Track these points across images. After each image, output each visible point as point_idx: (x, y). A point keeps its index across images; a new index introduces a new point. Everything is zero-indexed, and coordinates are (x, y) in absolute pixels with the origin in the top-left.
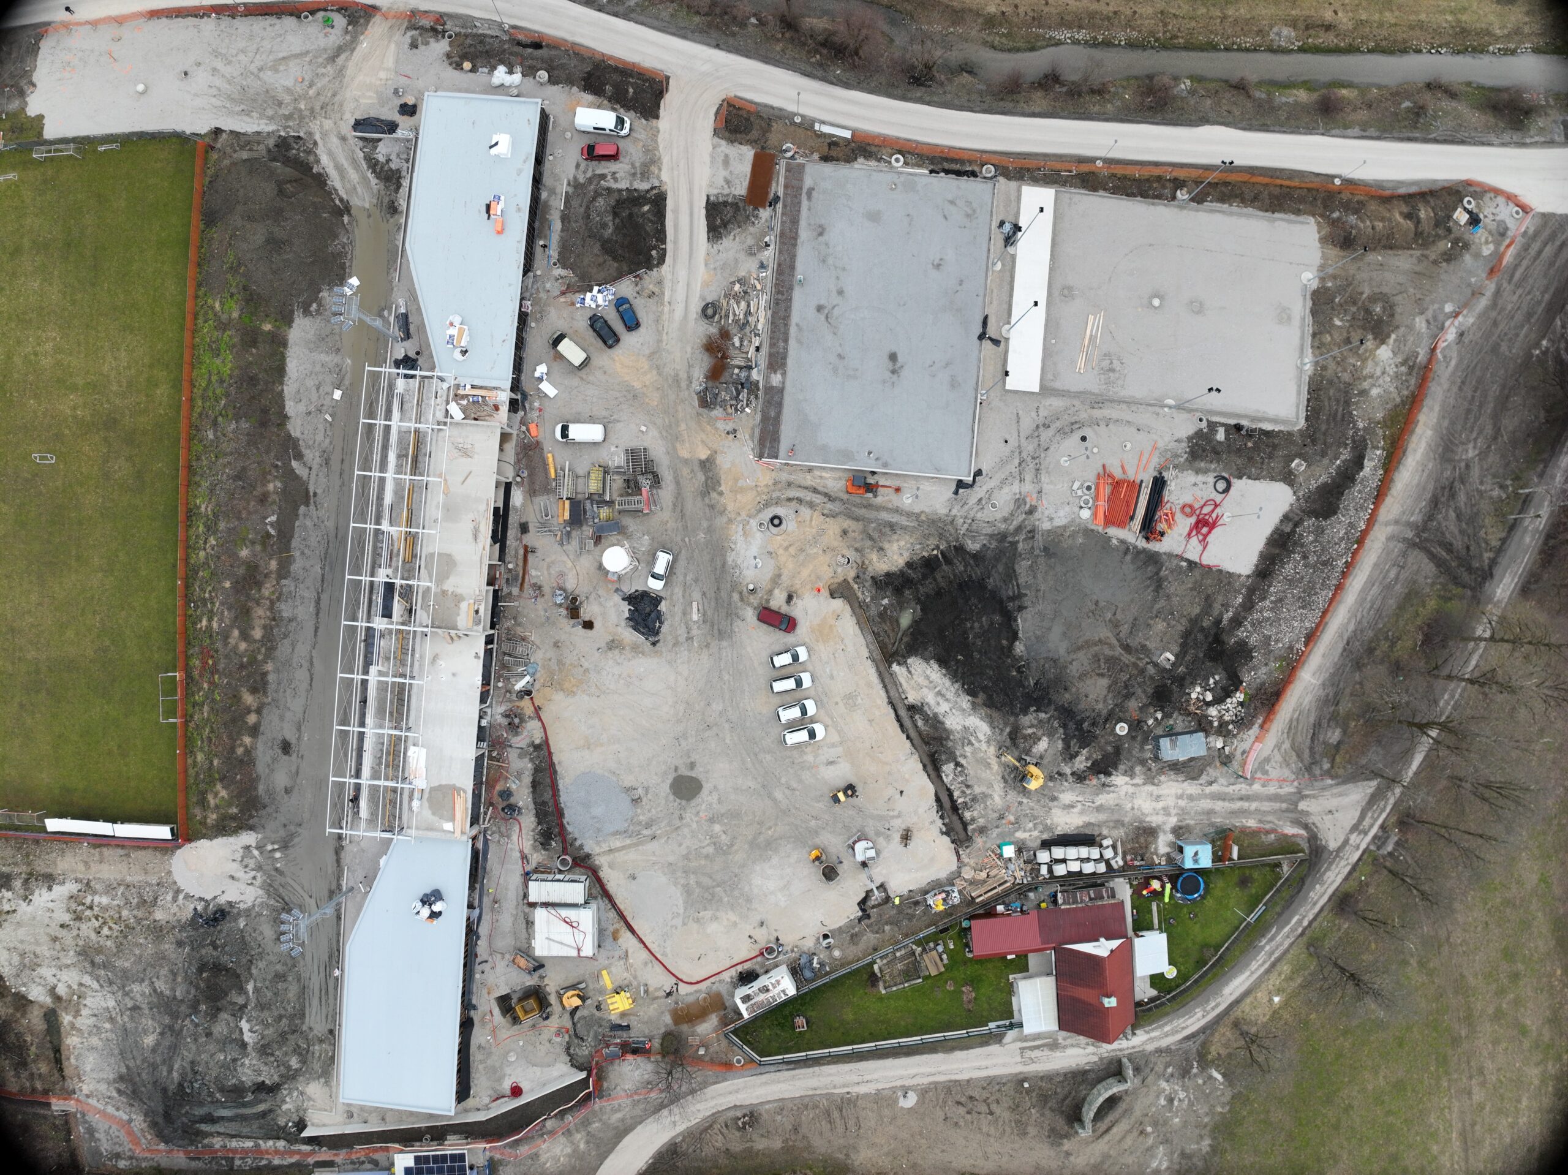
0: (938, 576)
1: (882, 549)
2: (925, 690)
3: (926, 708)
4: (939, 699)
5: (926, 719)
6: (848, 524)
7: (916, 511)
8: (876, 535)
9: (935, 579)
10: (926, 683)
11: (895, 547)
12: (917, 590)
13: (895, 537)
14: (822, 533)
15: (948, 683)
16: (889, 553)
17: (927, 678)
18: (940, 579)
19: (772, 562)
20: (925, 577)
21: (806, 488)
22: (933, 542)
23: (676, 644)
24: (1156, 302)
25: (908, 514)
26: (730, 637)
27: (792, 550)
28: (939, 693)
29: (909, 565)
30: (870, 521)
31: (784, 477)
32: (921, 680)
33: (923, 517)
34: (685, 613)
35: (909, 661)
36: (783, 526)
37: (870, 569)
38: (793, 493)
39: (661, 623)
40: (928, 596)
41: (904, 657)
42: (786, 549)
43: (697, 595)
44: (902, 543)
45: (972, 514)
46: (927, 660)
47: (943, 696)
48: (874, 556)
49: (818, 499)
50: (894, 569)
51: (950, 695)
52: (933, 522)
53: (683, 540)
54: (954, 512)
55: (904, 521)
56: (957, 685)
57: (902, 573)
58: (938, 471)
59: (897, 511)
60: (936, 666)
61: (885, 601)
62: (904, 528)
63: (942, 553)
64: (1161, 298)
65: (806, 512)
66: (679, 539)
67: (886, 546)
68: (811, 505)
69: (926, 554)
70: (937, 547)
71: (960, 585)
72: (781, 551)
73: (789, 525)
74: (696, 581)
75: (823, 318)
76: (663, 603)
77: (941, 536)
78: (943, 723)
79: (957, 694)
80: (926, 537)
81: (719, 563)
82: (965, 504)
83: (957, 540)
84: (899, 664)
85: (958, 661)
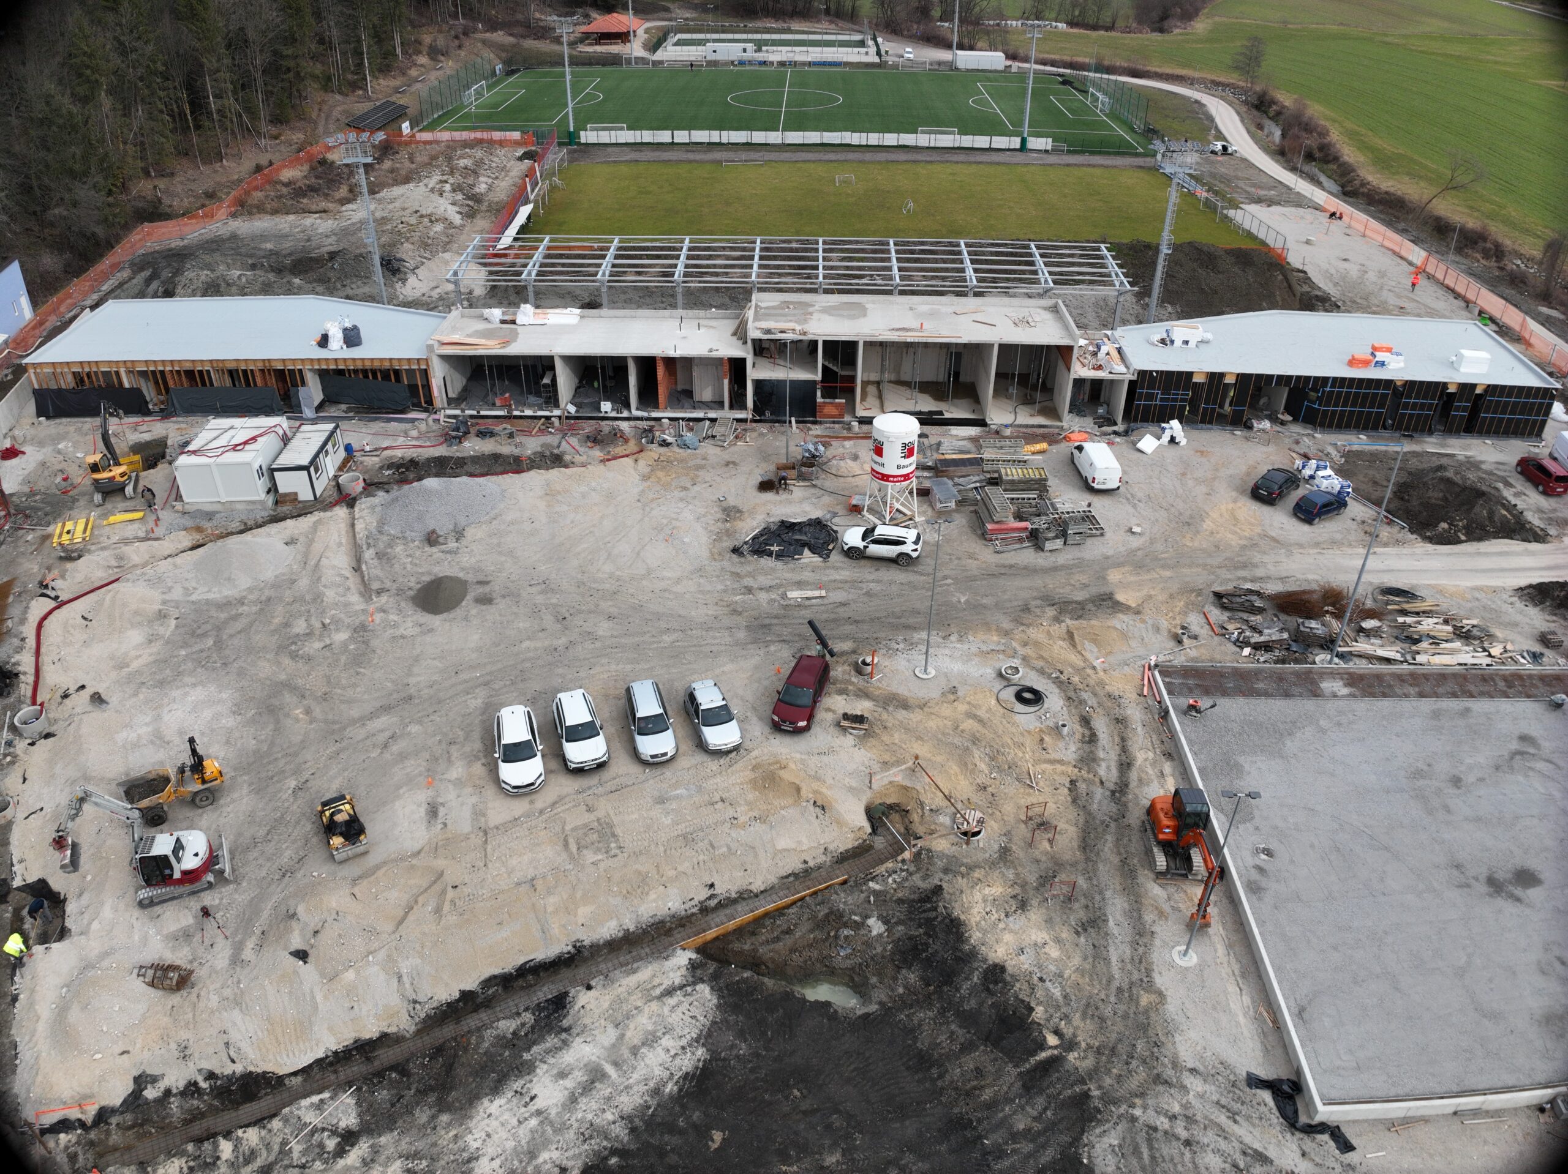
0: (980, 1056)
2: (612, 1034)
3: (551, 1041)
4: (579, 1076)
5: (518, 1043)
7: (1160, 981)
9: (967, 1048)
10: (633, 1035)
11: (1039, 935)
12: (926, 1001)
13: (1066, 934)
15: (629, 1102)
17: (651, 1040)
18: (969, 1062)
20: (968, 1019)
22: (1083, 1030)
25: (1141, 962)
26: (755, 641)
27: (969, 724)
28: (596, 1076)
29: (996, 973)
30: (1090, 874)
31: (1135, 714)
32: (644, 1022)
33: (1145, 999)
34: (800, 585)
35: (704, 990)
36: (1019, 707)
37: (961, 882)
38: (1101, 725)
39: (779, 556)
40: (911, 1032)
41: (715, 978)
42: (971, 715)
43: (839, 596)
44: (1054, 952)
45: (1208, 1137)
46: (706, 1038)
47: (587, 1088)
48: (997, 890)
49: (1108, 770)
51: (588, 1109)
52: (1144, 1028)
53: (945, 577)
54: (1195, 1085)
55: (1118, 951)
56: (620, 1131)
58: (1300, 1014)
59: (1141, 934)
60: (687, 1063)
62: (1098, 953)
63: (1054, 1063)
65: (1069, 750)
66: (947, 572)
68: (1088, 760)
69: (1039, 1013)
70: (1070, 1045)
71: (960, 1124)
74: (868, 594)
75: (1514, 746)
76: (817, 559)
77: (1106, 1052)
78: (496, 1090)
79: (589, 1132)
80: (1090, 1010)
81: (912, 621)
82: (1233, 1116)
83: (1109, 1099)
84: (693, 966)
85: (703, 1132)
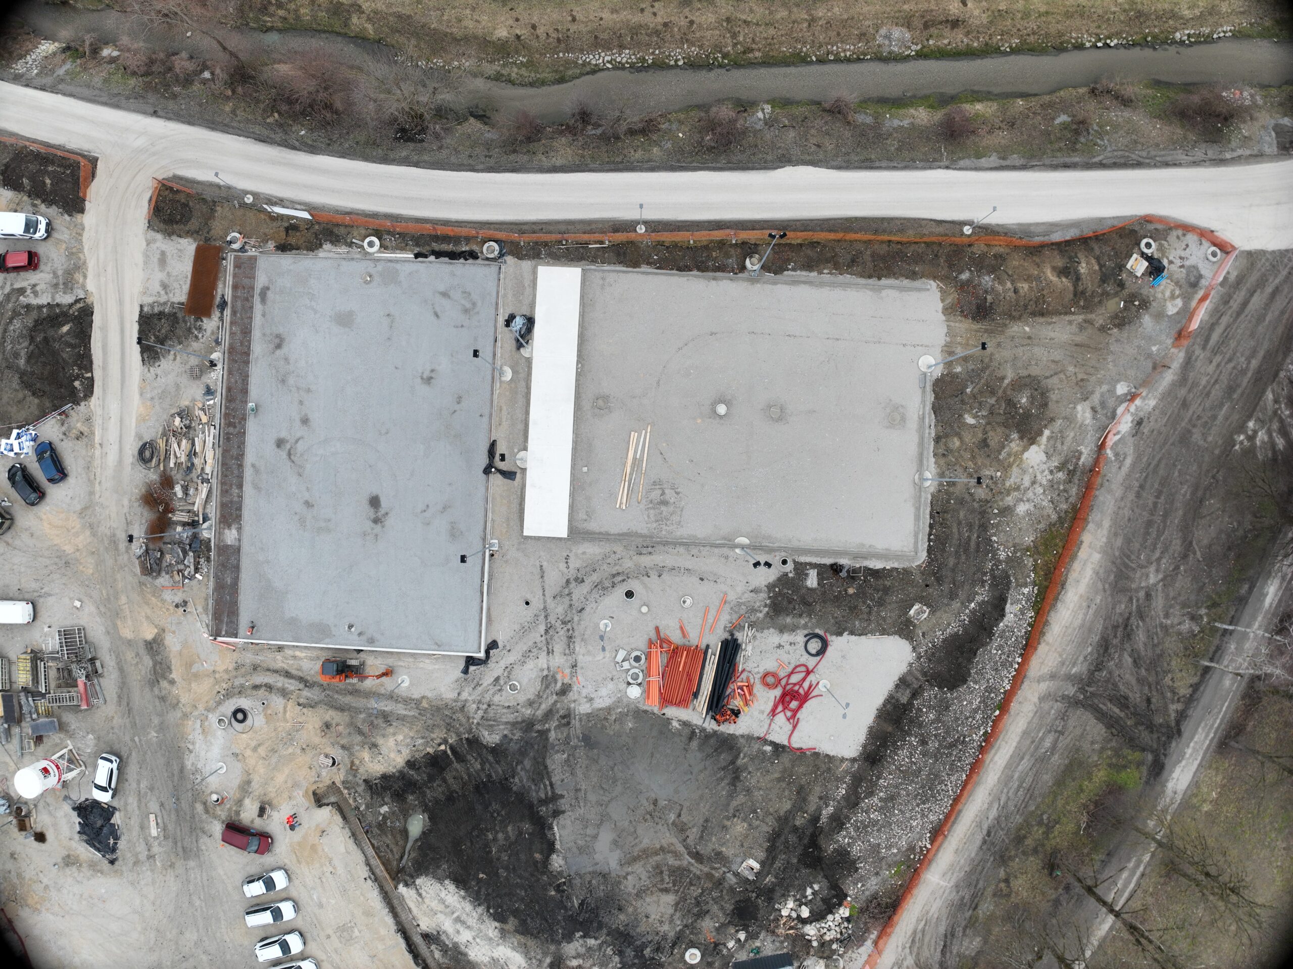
0: (449, 776)
1: (375, 745)
2: (441, 917)
3: (443, 937)
4: (458, 926)
5: (445, 950)
6: (331, 715)
7: (416, 695)
8: (365, 729)
9: (444, 780)
10: (441, 907)
11: (391, 742)
12: (424, 794)
13: (391, 730)
14: (298, 727)
15: (468, 907)
16: (384, 750)
17: (442, 901)
18: (451, 781)
19: (239, 765)
20: (431, 778)
21: (276, 671)
22: (438, 734)
23: (136, 863)
24: (722, 409)
25: (407, 701)
26: (197, 856)
27: (262, 751)
28: (458, 920)
29: (410, 764)
30: (358, 711)
31: (249, 658)
32: (434, 904)
33: (425, 704)
34: (143, 827)
35: (418, 881)
36: (249, 721)
37: (361, 770)
38: (259, 679)
39: (117, 838)
40: (437, 801)
41: (412, 877)
42: (255, 749)
43: (154, 806)
44: (400, 737)
45: (487, 697)
46: (440, 880)
47: (463, 923)
48: (366, 755)
49: (291, 685)
50: (391, 770)
51: (471, 922)
52: (438, 709)
53: (133, 740)
54: (465, 695)
55: (401, 710)
56: (480, 910)
57: (402, 775)
58: (439, 646)
59: (391, 697)
60: (452, 887)
61: (384, 809)
62: (402, 719)
63: (452, 748)
64: (728, 403)
65: (277, 702)
66: (127, 738)
67: (380, 741)
68: (284, 693)
69: (430, 750)
70: (445, 741)
71: (477, 788)
72: (248, 753)
73: (256, 720)
74: (152, 789)
75: (284, 454)
76: (117, 814)
77: (449, 727)
78: (465, 955)
79: (481, 920)
80: (430, 728)
81: (176, 768)
82: (478, 685)
83: (470, 731)
84: (407, 885)
85: (480, 881)
